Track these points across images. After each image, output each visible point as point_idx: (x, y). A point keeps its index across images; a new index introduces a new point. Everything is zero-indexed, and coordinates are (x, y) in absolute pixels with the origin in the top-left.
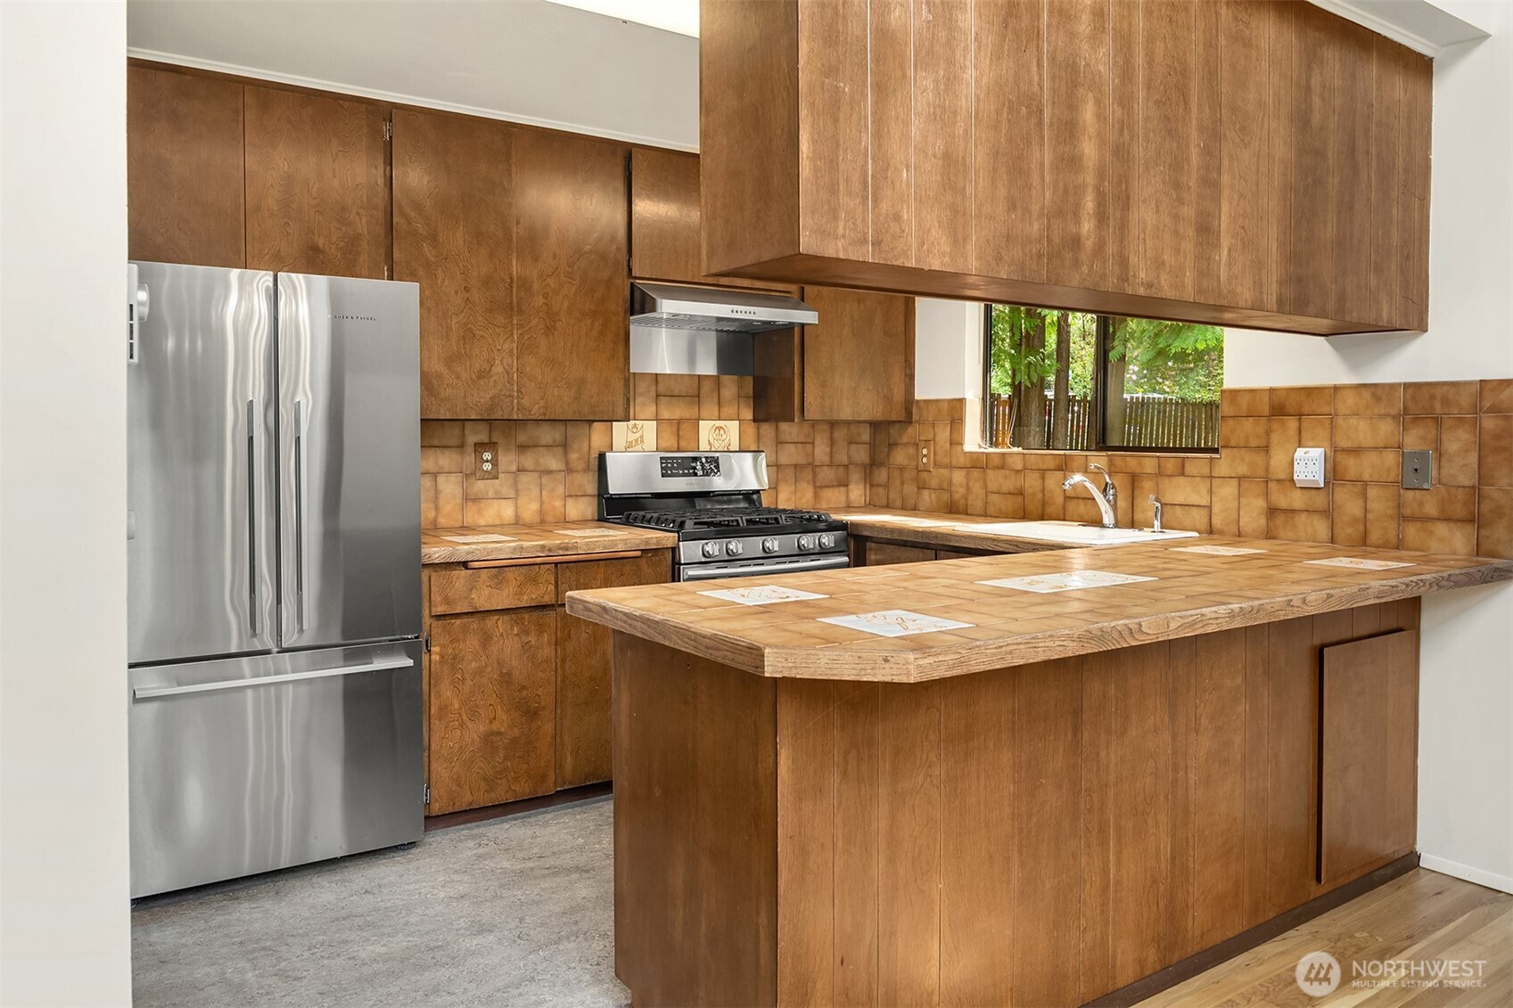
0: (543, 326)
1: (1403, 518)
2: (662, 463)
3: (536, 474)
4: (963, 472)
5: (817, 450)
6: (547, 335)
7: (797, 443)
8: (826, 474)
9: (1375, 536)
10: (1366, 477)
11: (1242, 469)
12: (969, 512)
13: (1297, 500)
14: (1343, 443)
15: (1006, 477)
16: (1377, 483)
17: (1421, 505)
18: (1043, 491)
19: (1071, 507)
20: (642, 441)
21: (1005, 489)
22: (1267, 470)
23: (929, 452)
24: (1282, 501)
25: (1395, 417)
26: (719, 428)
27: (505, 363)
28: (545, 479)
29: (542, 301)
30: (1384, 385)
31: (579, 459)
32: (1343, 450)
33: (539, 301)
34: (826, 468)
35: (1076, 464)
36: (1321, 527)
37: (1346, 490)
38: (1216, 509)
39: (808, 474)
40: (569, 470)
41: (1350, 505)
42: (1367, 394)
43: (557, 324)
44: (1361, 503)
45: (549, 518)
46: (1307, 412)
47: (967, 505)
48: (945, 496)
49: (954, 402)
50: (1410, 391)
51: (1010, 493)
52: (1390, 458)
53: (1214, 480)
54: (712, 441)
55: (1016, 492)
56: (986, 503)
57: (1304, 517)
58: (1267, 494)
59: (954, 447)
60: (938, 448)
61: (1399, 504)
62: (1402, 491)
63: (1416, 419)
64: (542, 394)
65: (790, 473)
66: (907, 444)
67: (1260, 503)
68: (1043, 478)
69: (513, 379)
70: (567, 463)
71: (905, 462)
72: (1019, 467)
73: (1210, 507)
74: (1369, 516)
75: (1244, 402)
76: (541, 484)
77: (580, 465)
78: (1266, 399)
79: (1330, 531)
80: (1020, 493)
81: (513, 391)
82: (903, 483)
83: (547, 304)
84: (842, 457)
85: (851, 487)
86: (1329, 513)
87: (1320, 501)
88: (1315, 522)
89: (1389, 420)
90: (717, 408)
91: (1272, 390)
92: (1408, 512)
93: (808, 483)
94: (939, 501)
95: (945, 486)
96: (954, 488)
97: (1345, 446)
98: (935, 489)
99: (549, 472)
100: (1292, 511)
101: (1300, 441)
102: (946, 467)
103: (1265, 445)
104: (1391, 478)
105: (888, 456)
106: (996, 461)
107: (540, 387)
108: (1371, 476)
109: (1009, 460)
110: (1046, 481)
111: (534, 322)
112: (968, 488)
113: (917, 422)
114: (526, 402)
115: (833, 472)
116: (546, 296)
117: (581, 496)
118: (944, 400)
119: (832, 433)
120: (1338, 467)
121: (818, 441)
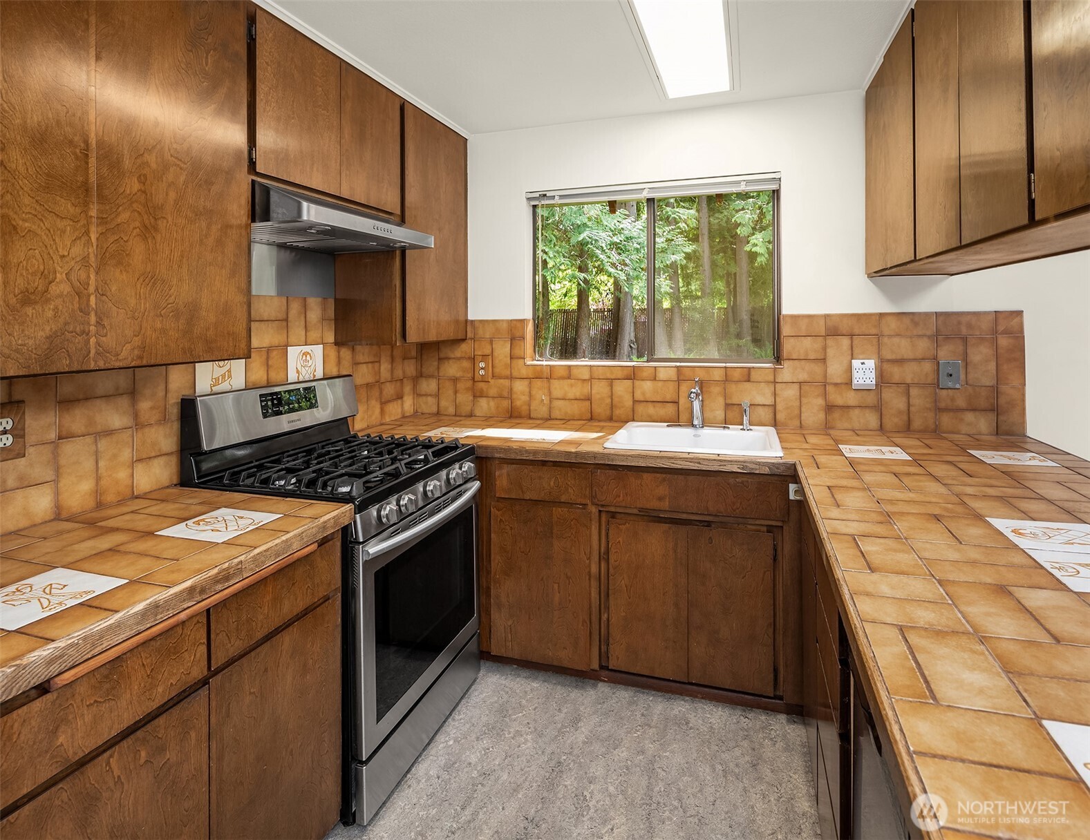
0: (137, 224)
1: (939, 410)
2: (261, 401)
3: (89, 439)
4: (526, 382)
5: (383, 368)
6: (145, 239)
7: (368, 363)
8: (389, 390)
9: (917, 423)
10: (909, 381)
11: (803, 376)
12: (532, 416)
13: (851, 398)
14: (888, 355)
15: (572, 386)
16: (917, 385)
17: (953, 399)
18: (612, 397)
19: (640, 409)
20: (230, 376)
21: (570, 395)
22: (825, 376)
23: (487, 365)
24: (837, 398)
25: (929, 337)
26: (306, 354)
27: (73, 277)
28: (103, 444)
29: (136, 186)
30: (920, 313)
31: (152, 408)
32: (888, 361)
33: (133, 185)
34: (388, 383)
35: (645, 374)
36: (872, 420)
37: (891, 390)
38: (779, 407)
39: (376, 392)
40: (138, 424)
41: (894, 400)
42: (907, 320)
43: (159, 222)
44: (904, 399)
45: (110, 498)
46: (857, 333)
47: (530, 410)
48: (506, 404)
49: (515, 322)
50: (941, 319)
51: (576, 399)
52: (928, 367)
53: (777, 385)
54: (299, 369)
55: (582, 398)
56: (550, 407)
57: (857, 411)
58: (825, 395)
59: (515, 362)
60: (496, 362)
61: (936, 400)
62: (937, 390)
63: (948, 338)
64: (137, 329)
65: (363, 392)
66: (459, 359)
67: (820, 402)
68: (611, 386)
69: (88, 305)
70: (136, 416)
71: (458, 375)
72: (587, 376)
73: (774, 406)
74: (911, 409)
75: (803, 326)
76: (97, 453)
77: (155, 416)
78: (822, 322)
79: (879, 420)
80: (589, 399)
81: (89, 324)
82: (456, 392)
83: (144, 192)
84: (399, 373)
85: (405, 398)
86: (879, 408)
87: (871, 399)
88: (867, 415)
89: (926, 339)
90: (304, 333)
91: (826, 316)
92: (942, 405)
93: (376, 401)
94: (498, 407)
95: (505, 394)
96: (514, 396)
97: (889, 358)
98: (493, 397)
99: (109, 433)
100: (847, 407)
101: (852, 354)
102: (506, 378)
103: (822, 357)
104: (929, 381)
105: (438, 368)
106: (563, 373)
107: (133, 318)
108: (912, 380)
109: (574, 372)
110: (614, 388)
111: (124, 216)
112: (530, 395)
113: (471, 339)
114: (109, 341)
115: (393, 387)
116: (142, 179)
117: (155, 457)
118: (503, 321)
119: (392, 351)
120: (884, 374)
121: (383, 360)
